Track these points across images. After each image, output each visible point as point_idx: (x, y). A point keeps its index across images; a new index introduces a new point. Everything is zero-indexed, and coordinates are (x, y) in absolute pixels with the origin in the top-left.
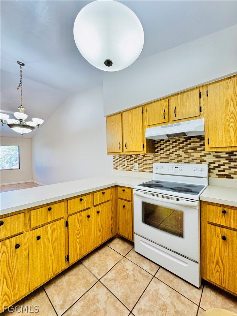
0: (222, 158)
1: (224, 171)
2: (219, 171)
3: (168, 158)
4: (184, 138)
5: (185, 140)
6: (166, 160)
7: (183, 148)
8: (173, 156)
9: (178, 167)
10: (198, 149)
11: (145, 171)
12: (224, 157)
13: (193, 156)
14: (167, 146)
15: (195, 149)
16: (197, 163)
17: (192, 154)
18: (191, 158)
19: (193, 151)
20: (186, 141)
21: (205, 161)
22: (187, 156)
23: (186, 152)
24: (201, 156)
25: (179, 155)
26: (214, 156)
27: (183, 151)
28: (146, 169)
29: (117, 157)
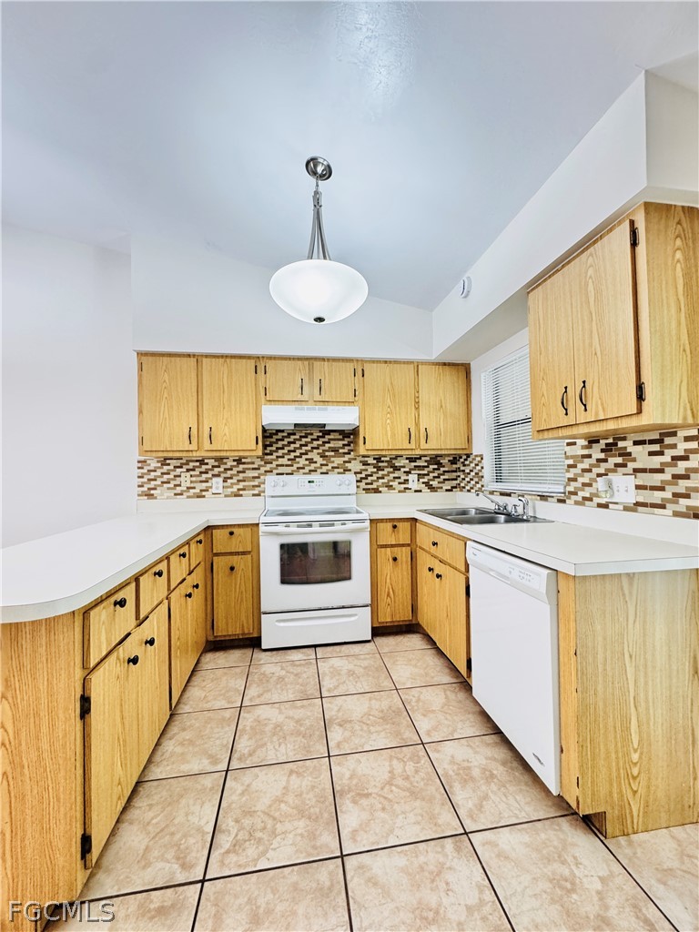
0: (369, 464)
1: (372, 484)
2: (366, 484)
3: (292, 466)
4: (320, 431)
5: (321, 434)
6: (289, 470)
7: (317, 448)
8: (302, 461)
9: (313, 482)
10: (341, 451)
11: (241, 496)
12: (373, 464)
13: (333, 462)
14: (290, 443)
15: (335, 450)
16: (339, 473)
17: (332, 459)
18: (330, 465)
19: (333, 453)
20: (323, 437)
21: (350, 470)
22: (325, 462)
23: (323, 456)
24: (345, 462)
25: (311, 461)
26: (361, 462)
27: (318, 454)
28: (244, 489)
29: (152, 464)
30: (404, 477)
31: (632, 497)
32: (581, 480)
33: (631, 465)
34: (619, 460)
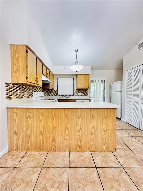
3: (36, 90)
22: (39, 89)
26: (42, 90)
29: (10, 86)
31: (81, 95)
32: (75, 93)
33: (81, 92)
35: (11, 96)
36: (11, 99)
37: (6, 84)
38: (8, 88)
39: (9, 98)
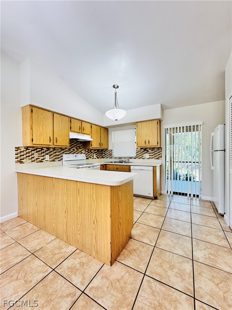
6: (68, 152)
8: (72, 150)
9: (76, 156)
10: (80, 147)
11: (55, 161)
13: (79, 150)
16: (80, 154)
20: (77, 143)
21: (83, 153)
27: (75, 148)
29: (22, 149)
30: (93, 155)
31: (149, 157)
32: (139, 155)
33: (148, 152)
34: (146, 152)
35: (22, 160)
36: (24, 163)
37: (16, 148)
38: (19, 152)
39: (19, 162)
